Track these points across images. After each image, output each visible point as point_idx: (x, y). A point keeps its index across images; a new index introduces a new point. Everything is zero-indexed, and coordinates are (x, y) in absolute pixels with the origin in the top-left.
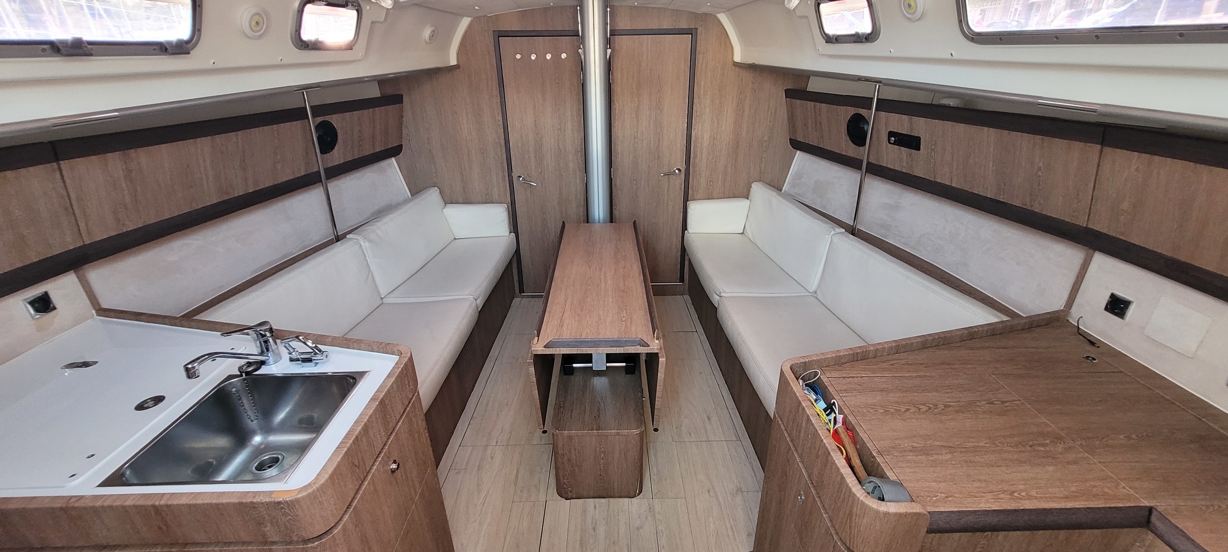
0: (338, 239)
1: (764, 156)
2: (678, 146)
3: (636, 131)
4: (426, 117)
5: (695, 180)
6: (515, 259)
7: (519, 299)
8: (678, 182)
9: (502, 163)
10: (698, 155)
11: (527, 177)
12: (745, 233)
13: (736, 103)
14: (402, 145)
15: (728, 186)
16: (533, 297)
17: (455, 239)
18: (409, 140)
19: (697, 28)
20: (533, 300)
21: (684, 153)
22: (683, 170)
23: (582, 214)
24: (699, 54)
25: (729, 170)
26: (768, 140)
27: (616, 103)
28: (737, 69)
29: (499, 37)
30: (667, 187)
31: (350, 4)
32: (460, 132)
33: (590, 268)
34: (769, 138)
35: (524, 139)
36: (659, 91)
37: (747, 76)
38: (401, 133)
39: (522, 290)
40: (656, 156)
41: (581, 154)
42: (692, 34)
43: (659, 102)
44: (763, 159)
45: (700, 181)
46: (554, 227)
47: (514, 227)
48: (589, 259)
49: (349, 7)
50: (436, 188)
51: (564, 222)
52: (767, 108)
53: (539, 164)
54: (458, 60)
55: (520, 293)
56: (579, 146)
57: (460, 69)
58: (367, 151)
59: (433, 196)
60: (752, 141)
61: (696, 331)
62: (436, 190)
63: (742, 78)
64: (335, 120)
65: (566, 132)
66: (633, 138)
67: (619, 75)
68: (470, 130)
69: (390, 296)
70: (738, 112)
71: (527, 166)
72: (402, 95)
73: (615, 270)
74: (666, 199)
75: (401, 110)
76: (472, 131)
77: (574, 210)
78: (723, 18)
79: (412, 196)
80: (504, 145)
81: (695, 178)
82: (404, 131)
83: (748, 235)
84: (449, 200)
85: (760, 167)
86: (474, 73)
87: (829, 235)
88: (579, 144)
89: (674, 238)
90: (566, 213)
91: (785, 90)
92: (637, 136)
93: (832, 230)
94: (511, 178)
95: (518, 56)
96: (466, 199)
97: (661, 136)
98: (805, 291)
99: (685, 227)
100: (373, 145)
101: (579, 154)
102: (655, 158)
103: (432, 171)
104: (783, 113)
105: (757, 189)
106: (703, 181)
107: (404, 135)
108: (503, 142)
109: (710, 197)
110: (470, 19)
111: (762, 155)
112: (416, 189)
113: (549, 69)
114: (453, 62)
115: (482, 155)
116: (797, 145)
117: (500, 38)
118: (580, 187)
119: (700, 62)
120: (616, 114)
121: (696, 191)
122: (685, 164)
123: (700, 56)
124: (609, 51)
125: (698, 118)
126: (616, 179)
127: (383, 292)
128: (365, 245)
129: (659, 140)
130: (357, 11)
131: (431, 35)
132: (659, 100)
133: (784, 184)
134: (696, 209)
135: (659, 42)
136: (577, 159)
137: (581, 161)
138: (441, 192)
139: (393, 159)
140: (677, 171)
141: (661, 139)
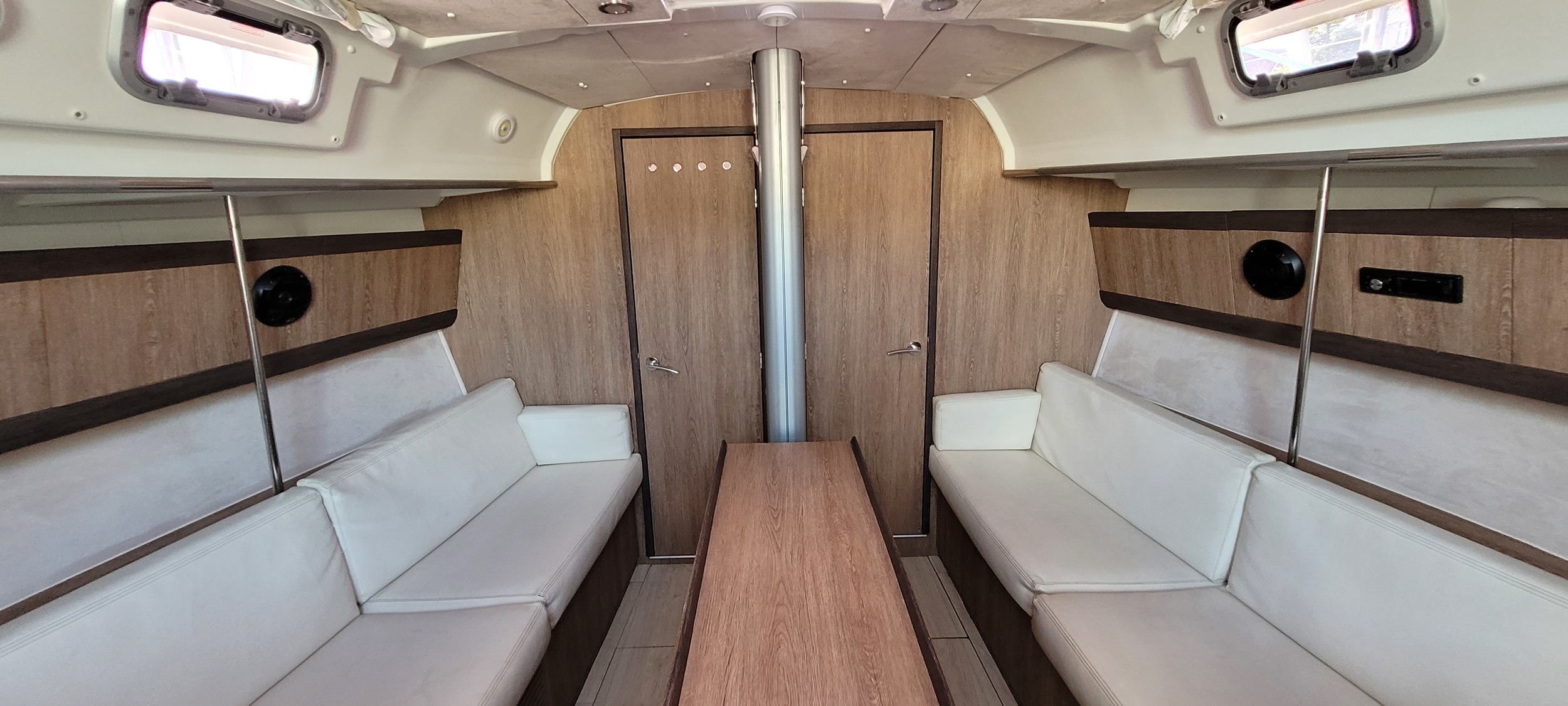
0: (280, 487)
1: (1058, 319)
2: (916, 305)
3: (845, 282)
4: (499, 265)
5: (944, 362)
6: (640, 496)
7: (646, 566)
8: (918, 364)
9: (621, 337)
10: (949, 319)
11: (664, 360)
12: (1035, 448)
13: (1009, 236)
14: (457, 310)
15: (1001, 370)
16: (670, 561)
17: (537, 465)
18: (469, 303)
19: (942, 121)
20: (671, 567)
21: (925, 317)
22: (924, 345)
23: (754, 419)
24: (947, 159)
25: (1001, 344)
26: (1064, 293)
27: (812, 238)
28: (1009, 182)
29: (622, 138)
30: (898, 374)
31: (293, 27)
32: (554, 288)
33: (780, 551)
34: (1066, 290)
35: (659, 297)
36: (882, 218)
37: (1026, 193)
38: (456, 292)
39: (650, 552)
40: (879, 324)
41: (753, 320)
42: (934, 130)
43: (883, 235)
44: (1057, 325)
45: (950, 363)
46: (708, 446)
47: (640, 442)
48: (776, 529)
49: (291, 32)
50: (510, 379)
51: (724, 443)
52: (1060, 244)
53: (684, 338)
54: (553, 176)
55: (647, 555)
56: (750, 308)
57: (558, 188)
58: (383, 318)
59: (503, 392)
60: (1038, 296)
61: (968, 638)
62: (509, 382)
63: (1017, 198)
64: (309, 266)
65: (730, 287)
66: (840, 293)
67: (817, 194)
68: (571, 283)
69: (380, 598)
70: (1013, 251)
71: (664, 342)
72: (461, 231)
73: (834, 556)
74: (896, 394)
75: (458, 254)
76: (573, 285)
77: (743, 413)
78: (984, 104)
79: (468, 392)
80: (626, 308)
81: (944, 357)
82: (462, 288)
83: (1042, 453)
84: (530, 399)
85: (1053, 339)
86: (579, 195)
87: (1245, 468)
88: (751, 304)
89: (912, 458)
90: (728, 419)
91: (1089, 214)
92: (847, 290)
93: (1251, 458)
94: (636, 361)
95: (653, 168)
96: (560, 398)
97: (887, 289)
98: (1200, 577)
99: (929, 439)
100: (396, 310)
101: (751, 321)
102: (877, 325)
103: (505, 352)
104: (1086, 252)
105: (1051, 373)
106: (957, 362)
107: (461, 295)
108: (624, 303)
109: (970, 389)
110: (576, 111)
111: (1055, 319)
112: (475, 384)
113: (702, 186)
114: (546, 176)
115: (590, 325)
116: (1113, 300)
117: (623, 140)
118: (754, 377)
119: (949, 172)
120: (811, 256)
121: (947, 379)
122: (928, 336)
123: (947, 163)
124: (804, 149)
125: (947, 260)
126: (813, 362)
127: (364, 593)
128: (333, 500)
129: (883, 296)
130: (318, 45)
131: (502, 128)
132: (883, 232)
133: (1094, 364)
134: (948, 409)
135: (882, 143)
136: (747, 330)
137: (754, 329)
138: (519, 385)
139: (440, 333)
140: (914, 347)
141: (887, 295)
